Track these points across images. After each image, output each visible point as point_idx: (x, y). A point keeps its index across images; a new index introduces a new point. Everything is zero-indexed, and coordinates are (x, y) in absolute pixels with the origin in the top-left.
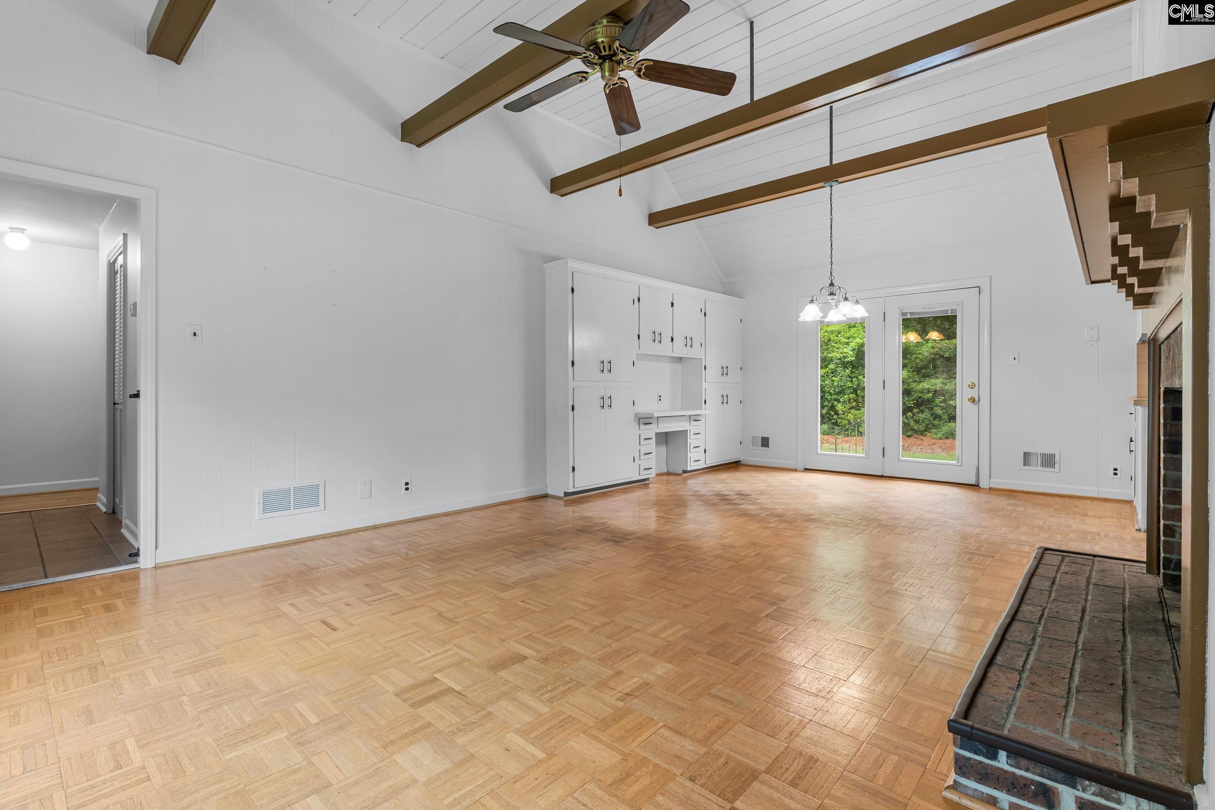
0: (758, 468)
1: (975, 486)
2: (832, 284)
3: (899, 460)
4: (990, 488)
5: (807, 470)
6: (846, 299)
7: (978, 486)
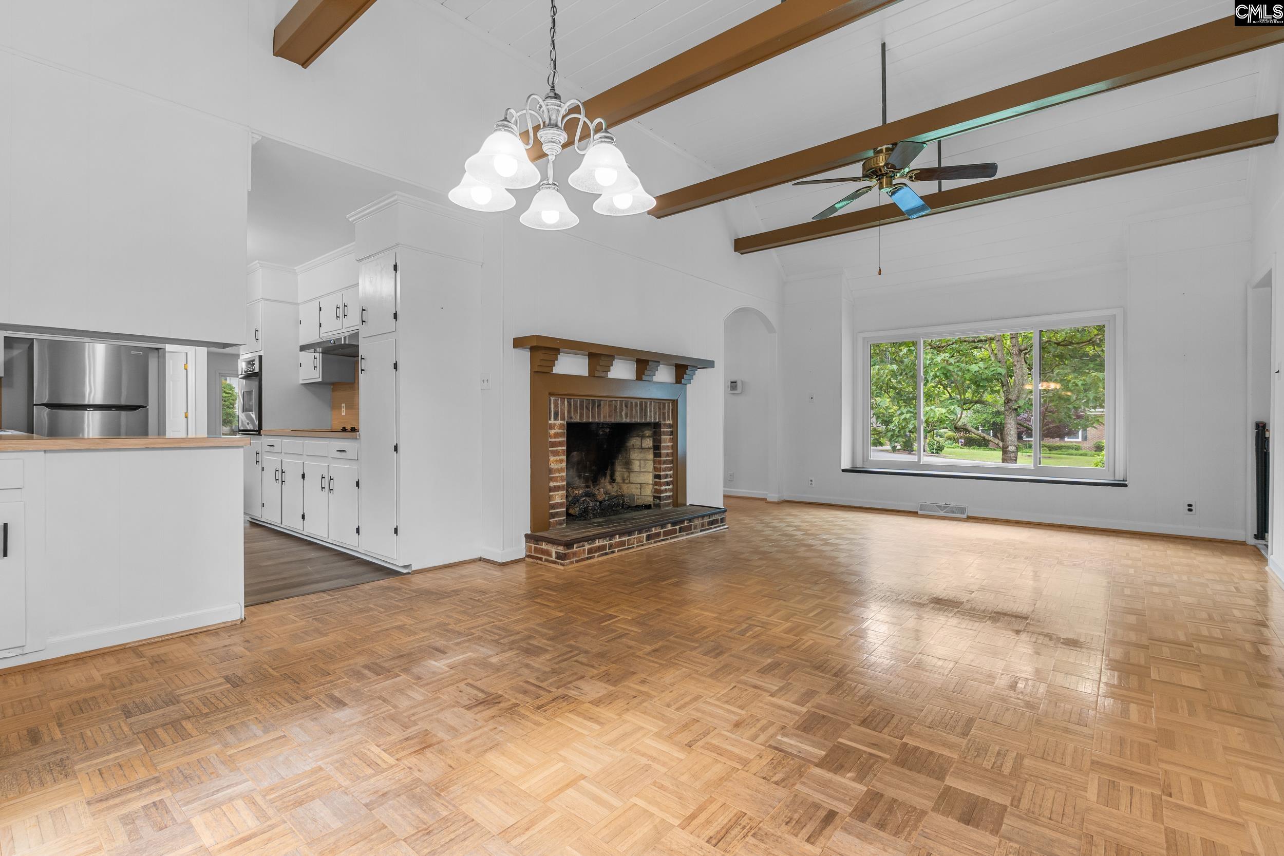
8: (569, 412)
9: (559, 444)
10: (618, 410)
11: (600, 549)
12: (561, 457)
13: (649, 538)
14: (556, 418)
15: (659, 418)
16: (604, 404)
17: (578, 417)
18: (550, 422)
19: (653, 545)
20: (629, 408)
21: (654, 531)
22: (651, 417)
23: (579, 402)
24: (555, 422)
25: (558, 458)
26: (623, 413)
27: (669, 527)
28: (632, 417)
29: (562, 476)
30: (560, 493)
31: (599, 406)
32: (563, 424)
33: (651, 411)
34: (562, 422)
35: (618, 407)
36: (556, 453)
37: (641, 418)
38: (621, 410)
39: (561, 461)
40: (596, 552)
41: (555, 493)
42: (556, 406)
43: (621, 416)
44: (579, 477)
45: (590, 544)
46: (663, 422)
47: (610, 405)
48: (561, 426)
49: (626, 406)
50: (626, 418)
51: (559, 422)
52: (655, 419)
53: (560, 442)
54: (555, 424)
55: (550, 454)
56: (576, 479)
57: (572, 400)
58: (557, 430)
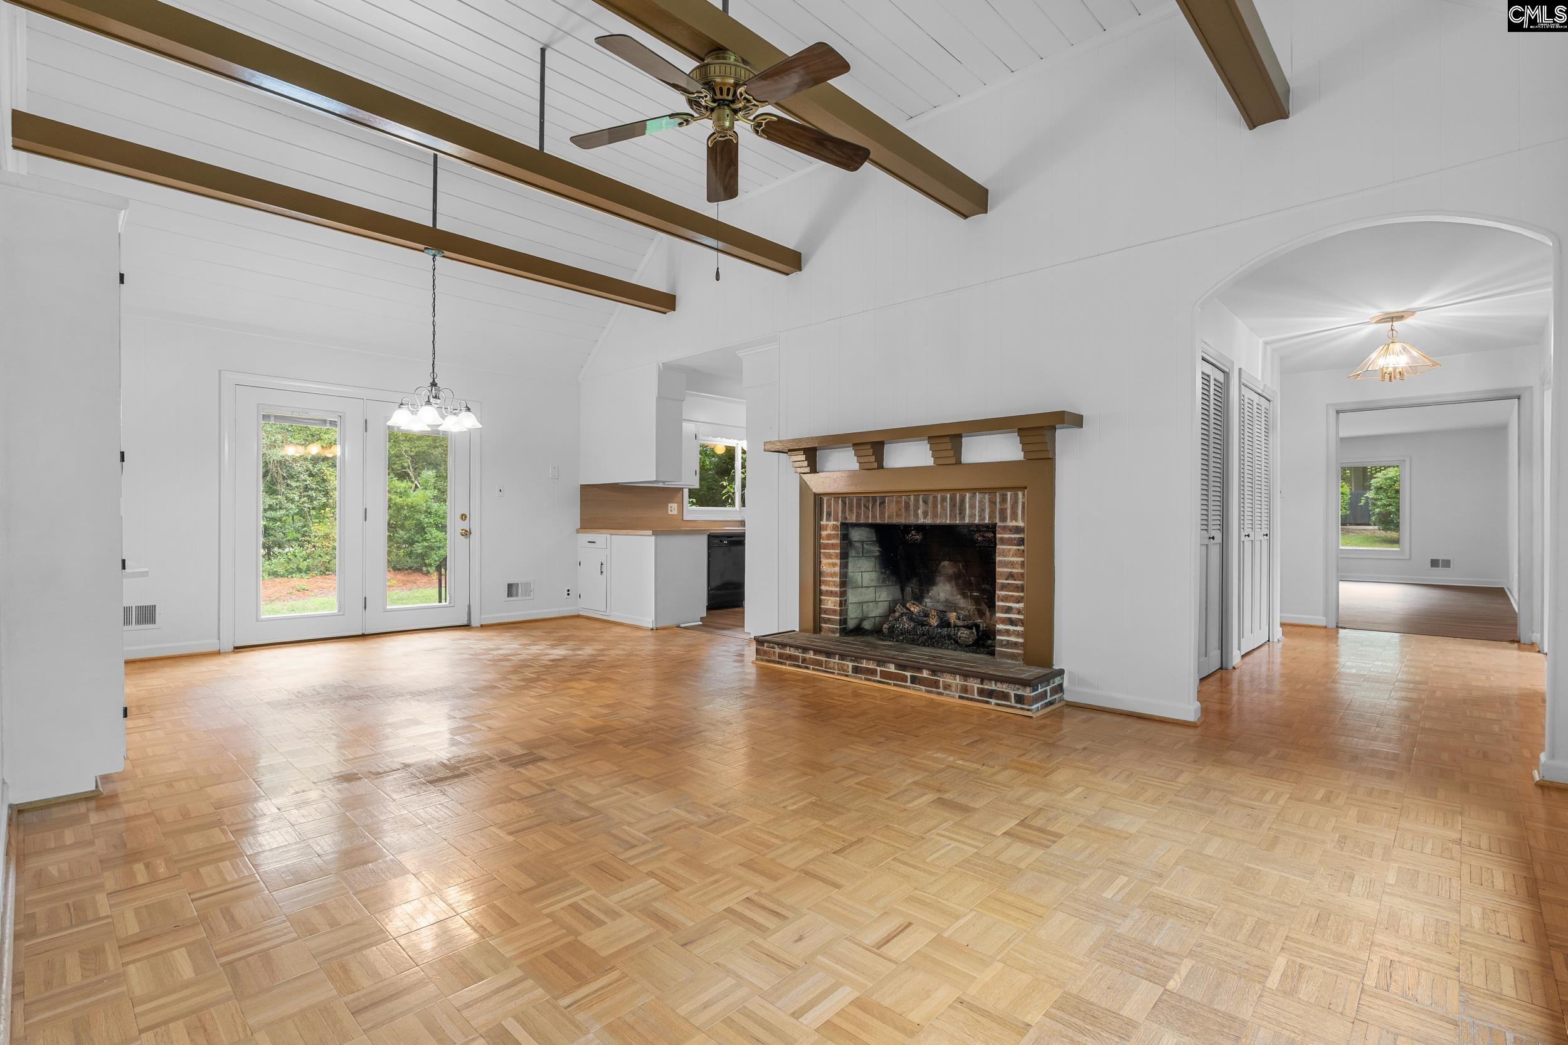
0: (153, 663)
1: (467, 627)
2: (434, 384)
3: (386, 611)
4: (482, 626)
5: (238, 649)
6: (468, 409)
7: (469, 626)
8: (843, 511)
9: (833, 546)
10: (912, 508)
11: (790, 657)
12: (834, 561)
13: (856, 670)
14: (828, 520)
15: (990, 518)
16: (889, 501)
17: (854, 518)
18: (822, 523)
19: (859, 681)
20: (930, 505)
21: (864, 664)
22: (972, 516)
23: (855, 500)
24: (828, 523)
25: (831, 561)
26: (920, 512)
27: (892, 668)
28: (935, 515)
29: (835, 581)
30: (833, 599)
31: (882, 503)
32: (836, 526)
33: (972, 507)
34: (835, 523)
35: (912, 503)
36: (829, 556)
37: (953, 516)
38: (917, 508)
39: (834, 565)
40: (787, 659)
41: (828, 598)
42: (829, 506)
43: (916, 515)
44: (964, 596)
45: (781, 649)
46: (999, 524)
47: (898, 502)
48: (835, 528)
49: (925, 502)
50: (925, 518)
51: (832, 523)
52: (982, 518)
53: (833, 544)
54: (827, 525)
55: (822, 556)
56: (959, 597)
57: (847, 499)
58: (829, 532)
